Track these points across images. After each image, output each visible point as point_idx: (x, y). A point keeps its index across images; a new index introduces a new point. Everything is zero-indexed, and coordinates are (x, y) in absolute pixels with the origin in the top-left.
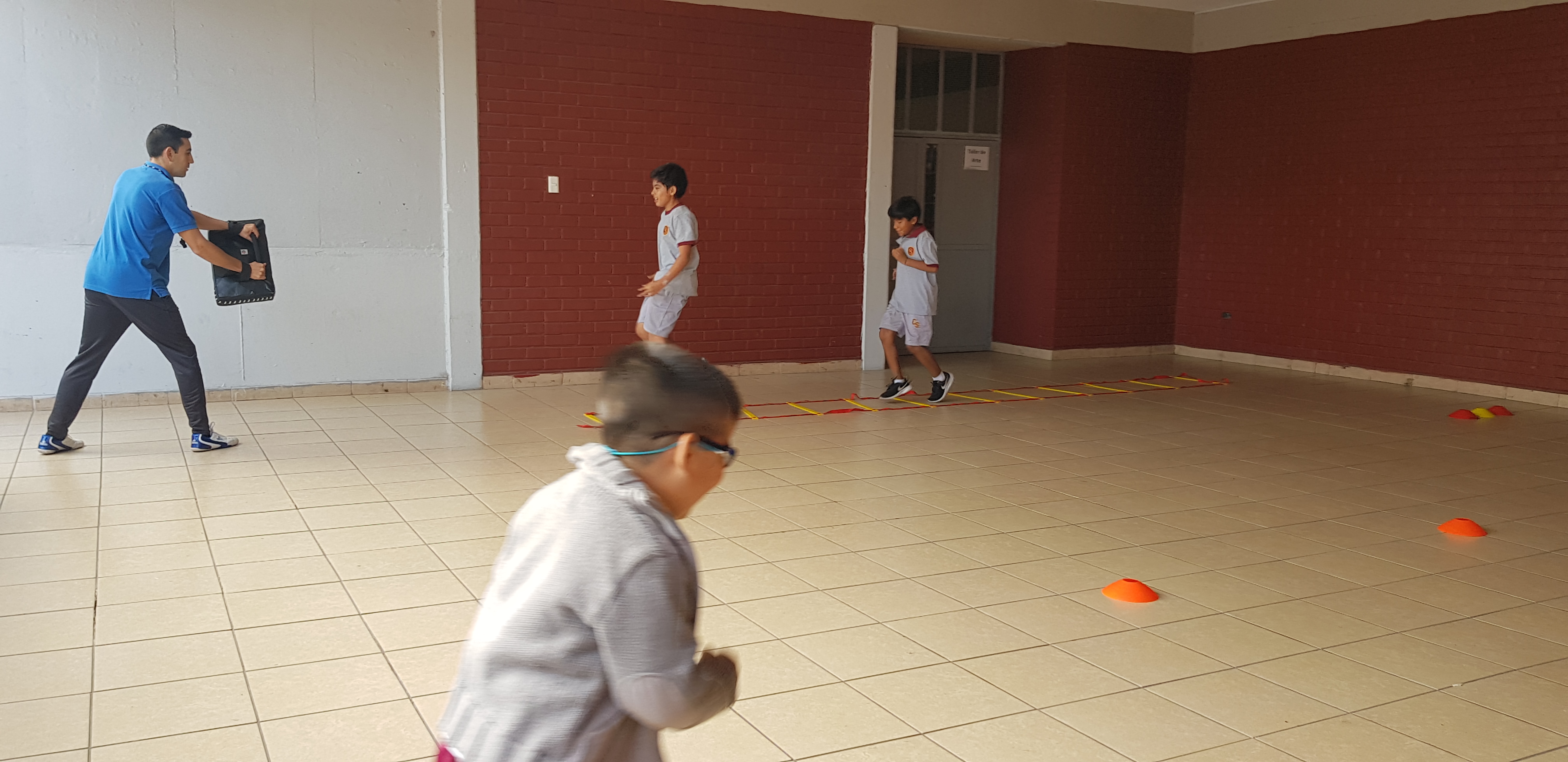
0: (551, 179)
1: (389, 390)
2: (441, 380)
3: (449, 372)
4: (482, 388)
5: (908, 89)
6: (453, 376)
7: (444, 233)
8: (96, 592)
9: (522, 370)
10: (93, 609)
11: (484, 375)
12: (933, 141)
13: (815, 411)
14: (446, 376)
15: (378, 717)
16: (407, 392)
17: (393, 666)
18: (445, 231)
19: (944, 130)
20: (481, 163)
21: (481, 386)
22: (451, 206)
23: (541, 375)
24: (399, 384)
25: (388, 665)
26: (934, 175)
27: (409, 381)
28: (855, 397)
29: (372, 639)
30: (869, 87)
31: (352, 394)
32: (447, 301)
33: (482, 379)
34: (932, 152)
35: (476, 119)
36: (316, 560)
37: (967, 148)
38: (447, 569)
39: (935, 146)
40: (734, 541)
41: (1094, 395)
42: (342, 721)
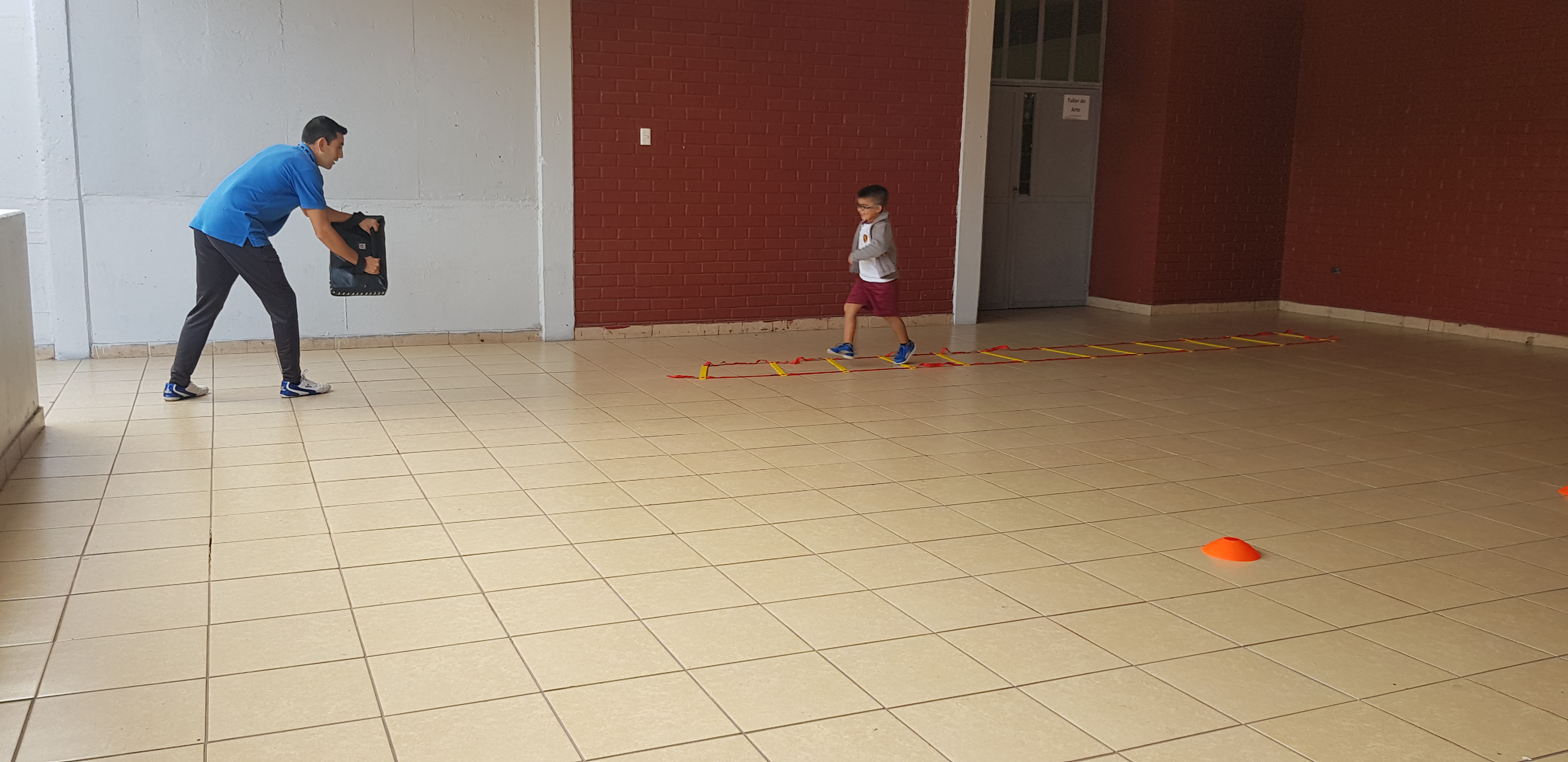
0: (643, 132)
1: (485, 341)
2: (535, 330)
3: (543, 323)
4: (574, 339)
5: (1006, 39)
6: (546, 328)
7: (539, 186)
8: (210, 530)
9: (613, 323)
10: (208, 546)
11: (576, 326)
12: (1033, 90)
14: (539, 327)
15: (479, 654)
16: (502, 342)
17: (493, 606)
18: (539, 183)
19: (1042, 78)
20: (574, 116)
21: (573, 337)
22: (545, 159)
23: (631, 326)
24: (495, 334)
25: (488, 605)
26: (1031, 126)
27: (504, 331)
28: (946, 352)
29: (472, 580)
30: (966, 35)
31: (449, 344)
32: (541, 253)
33: (574, 330)
34: (1030, 101)
35: (571, 71)
36: (418, 503)
37: (1066, 97)
38: (543, 514)
39: (1033, 96)
40: (823, 492)
41: (1195, 351)
42: (445, 657)
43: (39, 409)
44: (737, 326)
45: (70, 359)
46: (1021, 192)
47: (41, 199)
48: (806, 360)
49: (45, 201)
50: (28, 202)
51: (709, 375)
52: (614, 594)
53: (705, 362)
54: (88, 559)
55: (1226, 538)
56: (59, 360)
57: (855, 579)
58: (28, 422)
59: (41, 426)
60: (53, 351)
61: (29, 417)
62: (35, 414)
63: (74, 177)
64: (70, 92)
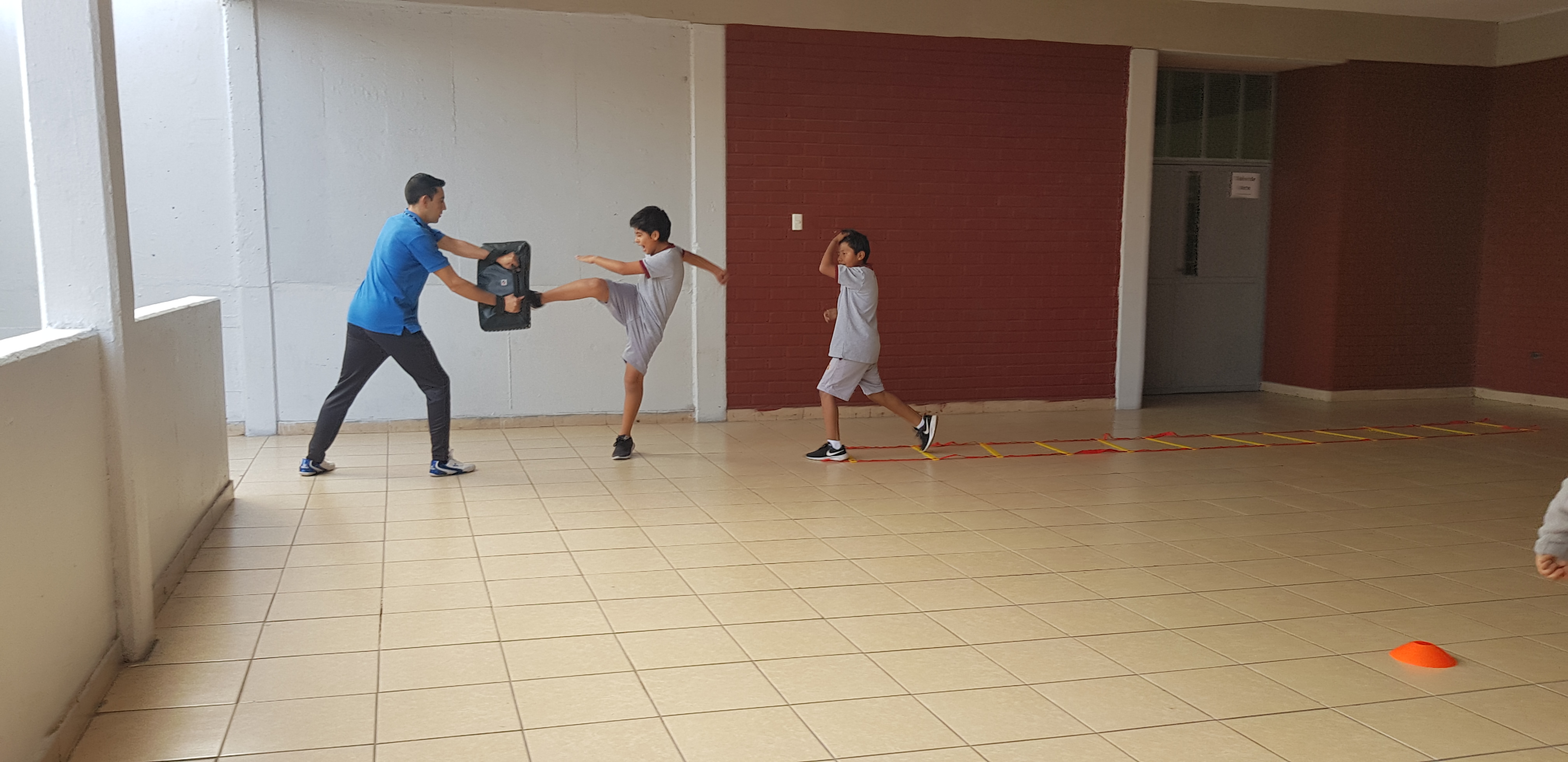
0: (796, 218)
2: (689, 412)
3: (696, 405)
4: (726, 421)
5: (1169, 115)
6: (699, 409)
8: (381, 600)
9: (763, 405)
10: (378, 616)
11: (729, 408)
13: (1065, 451)
14: (692, 408)
15: (631, 732)
16: (657, 423)
17: (645, 684)
19: (1208, 156)
20: (728, 203)
21: (725, 419)
22: (699, 245)
23: (782, 409)
24: (650, 415)
25: (639, 684)
26: (1196, 204)
27: (659, 412)
28: (1108, 437)
29: (624, 657)
30: (1126, 114)
31: (607, 424)
32: (695, 336)
33: (727, 412)
34: (1194, 181)
35: (724, 160)
36: (574, 580)
37: (1234, 175)
38: (693, 593)
39: (1198, 174)
40: (978, 581)
41: (1380, 439)
43: (230, 482)
45: (258, 435)
46: (1187, 273)
47: (235, 286)
49: (239, 288)
50: (224, 289)
52: (762, 678)
54: (269, 625)
55: (1417, 642)
56: (248, 436)
57: (1011, 672)
58: (220, 494)
59: (232, 498)
60: (243, 428)
61: (220, 488)
62: (226, 487)
63: (265, 265)
64: (262, 188)
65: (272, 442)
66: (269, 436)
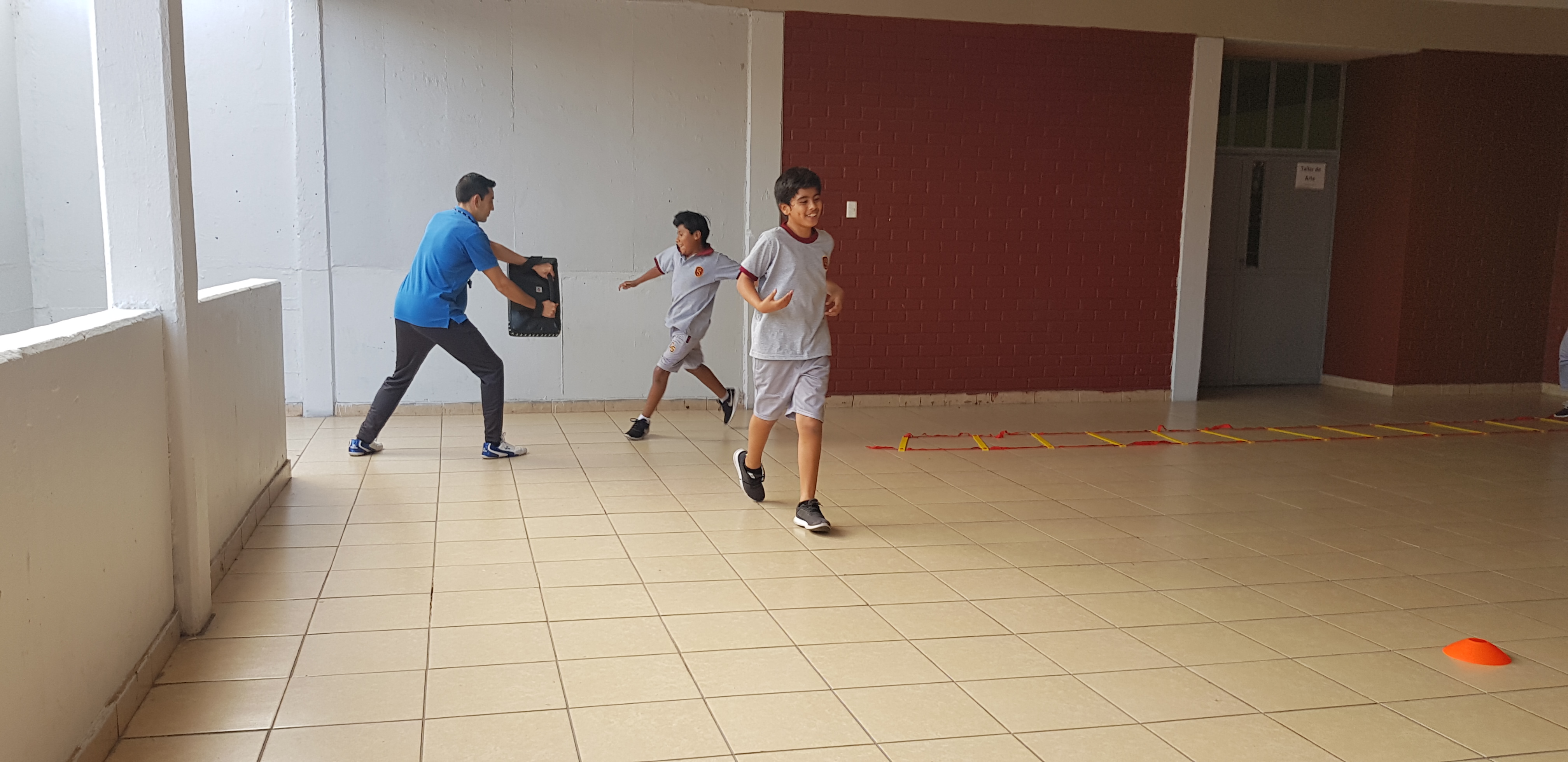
0: (849, 204)
1: (690, 407)
5: (1234, 105)
8: (432, 579)
10: (430, 595)
12: (1260, 159)
13: (1118, 442)
15: (674, 713)
16: (706, 409)
17: (689, 666)
19: (1274, 145)
24: (699, 401)
25: (684, 666)
28: (1162, 429)
29: (670, 640)
34: (1259, 170)
35: (780, 147)
36: (622, 563)
37: (1299, 165)
38: (739, 578)
39: (1262, 165)
40: (1025, 571)
41: (1442, 435)
42: (642, 714)
43: (287, 462)
44: (940, 398)
45: (315, 416)
46: (1249, 263)
47: (296, 269)
48: (1009, 434)
49: (299, 271)
50: (284, 272)
51: (908, 447)
52: (806, 663)
53: (905, 434)
54: (323, 602)
55: (1471, 639)
56: (306, 417)
57: (1056, 662)
58: (277, 473)
59: (289, 477)
60: (301, 409)
61: (278, 469)
62: (283, 466)
63: (325, 249)
64: (324, 172)
65: (329, 423)
66: (326, 417)
